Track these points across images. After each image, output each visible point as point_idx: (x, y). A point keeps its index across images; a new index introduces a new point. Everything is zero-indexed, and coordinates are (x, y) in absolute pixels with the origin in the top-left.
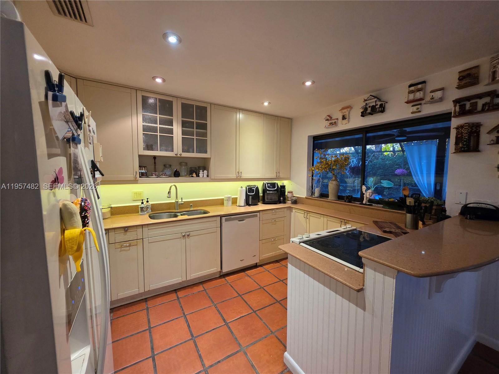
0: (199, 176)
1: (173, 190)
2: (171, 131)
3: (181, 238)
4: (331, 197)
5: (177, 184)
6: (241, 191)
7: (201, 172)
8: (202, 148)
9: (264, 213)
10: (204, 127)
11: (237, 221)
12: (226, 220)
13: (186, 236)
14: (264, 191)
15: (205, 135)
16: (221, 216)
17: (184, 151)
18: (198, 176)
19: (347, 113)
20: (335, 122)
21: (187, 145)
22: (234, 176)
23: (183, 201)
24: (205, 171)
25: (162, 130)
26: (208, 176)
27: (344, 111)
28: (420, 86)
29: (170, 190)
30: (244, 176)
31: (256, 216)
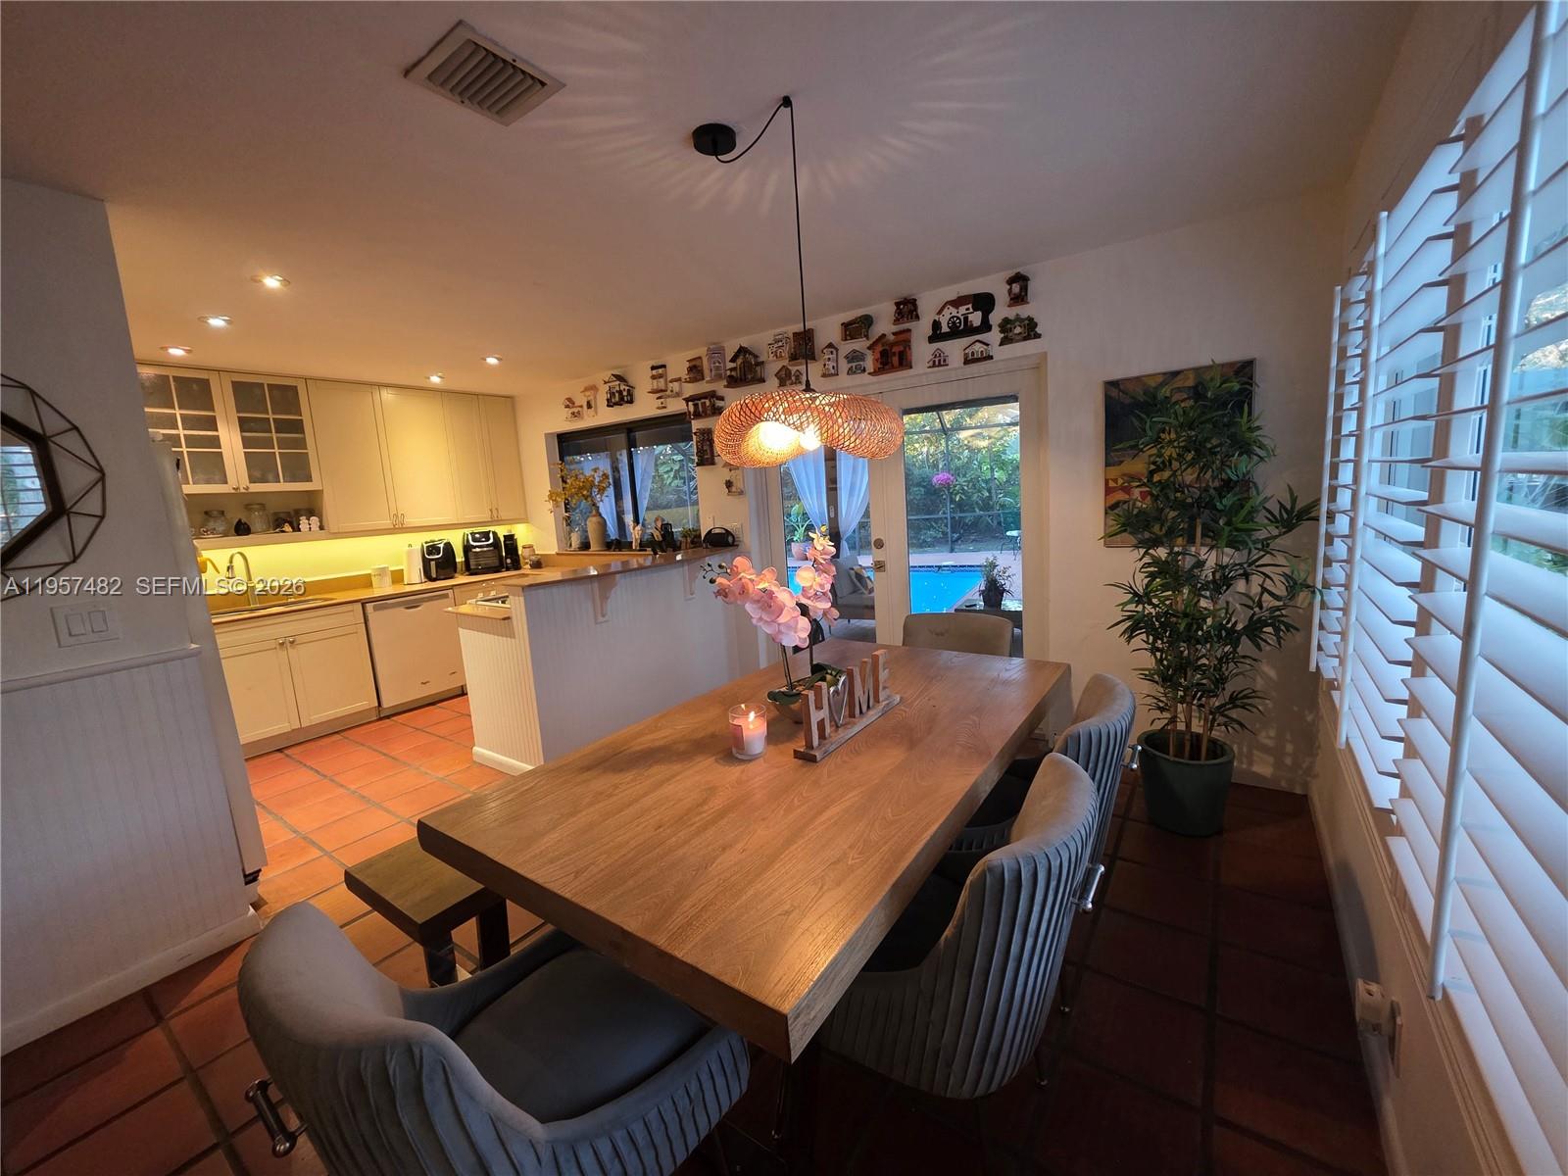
0: (299, 530)
1: (238, 562)
2: (215, 442)
3: (275, 648)
4: (594, 547)
5: (246, 550)
6: (410, 554)
7: (303, 521)
8: (299, 469)
9: (463, 589)
10: (297, 427)
11: (402, 609)
12: (376, 609)
13: (288, 643)
14: (467, 549)
15: (302, 444)
16: (364, 603)
17: (252, 480)
18: (296, 529)
19: (592, 397)
20: (579, 412)
21: (259, 468)
22: (387, 523)
24: (314, 520)
25: (191, 441)
26: (321, 528)
27: (588, 393)
28: (660, 371)
29: (231, 562)
30: (412, 520)
31: (446, 596)
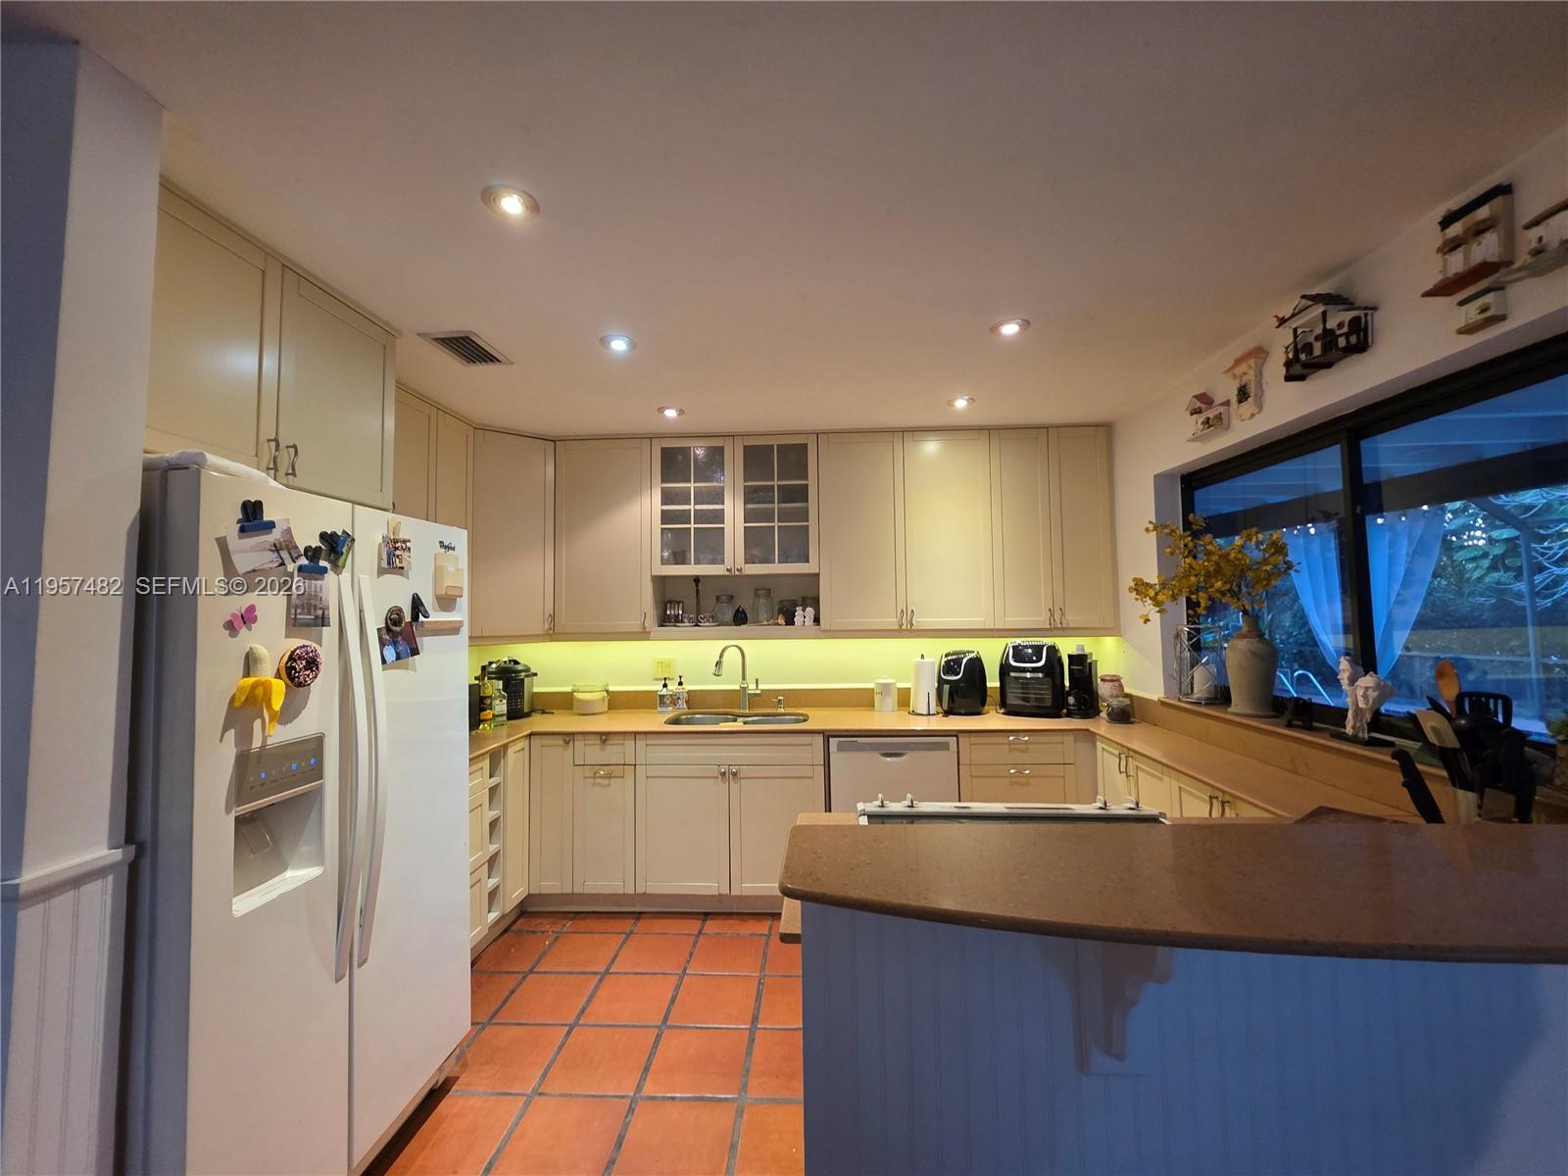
0: (793, 623)
1: (732, 658)
2: (719, 517)
3: (717, 778)
4: (1239, 704)
5: (741, 643)
6: (918, 668)
7: (799, 611)
8: (797, 546)
9: (974, 739)
10: (801, 494)
11: (876, 756)
12: (841, 748)
13: (729, 775)
14: (1005, 670)
15: (804, 515)
16: (827, 735)
17: (750, 559)
18: (790, 621)
19: (1251, 376)
20: (1219, 417)
21: (757, 545)
22: (891, 622)
23: (761, 687)
24: (810, 610)
25: (701, 517)
26: (817, 620)
27: (1239, 370)
28: (1484, 210)
29: (721, 656)
30: (922, 621)
31: (945, 747)
